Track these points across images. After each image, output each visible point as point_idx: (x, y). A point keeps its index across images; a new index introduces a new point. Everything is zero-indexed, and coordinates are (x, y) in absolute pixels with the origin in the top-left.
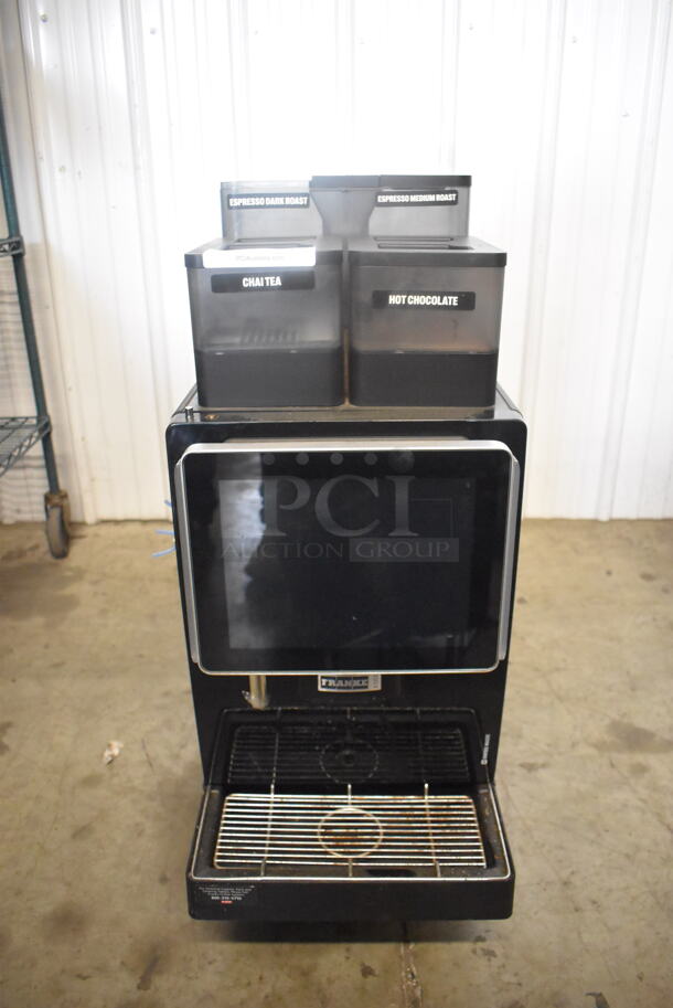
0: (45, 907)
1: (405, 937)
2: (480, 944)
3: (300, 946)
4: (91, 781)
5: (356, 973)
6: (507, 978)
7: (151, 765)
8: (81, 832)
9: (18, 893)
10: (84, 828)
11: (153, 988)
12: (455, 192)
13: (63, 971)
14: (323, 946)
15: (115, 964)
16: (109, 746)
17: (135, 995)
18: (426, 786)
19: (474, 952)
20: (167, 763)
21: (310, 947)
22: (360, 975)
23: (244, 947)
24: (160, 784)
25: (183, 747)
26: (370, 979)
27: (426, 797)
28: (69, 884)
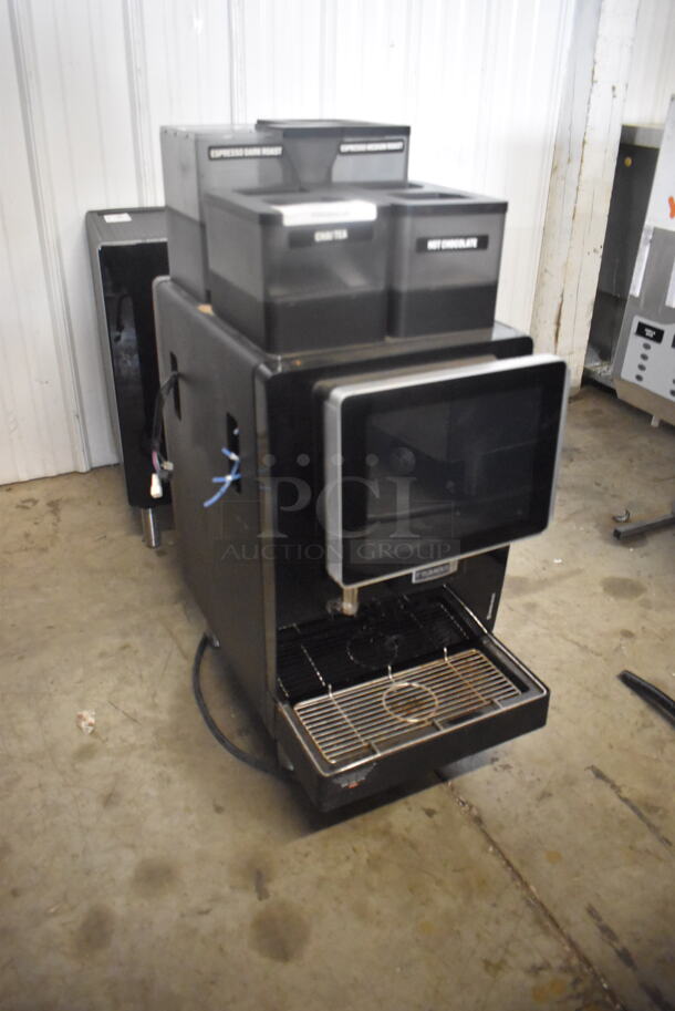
0: (125, 873)
1: (442, 778)
2: (496, 764)
3: (368, 815)
4: (86, 753)
5: (423, 816)
6: (528, 778)
7: (135, 721)
8: (109, 800)
9: (88, 873)
10: (110, 795)
11: (271, 894)
12: (402, 140)
13: (183, 916)
14: (386, 808)
15: (226, 890)
16: (80, 717)
17: (261, 905)
18: (445, 650)
19: (496, 769)
20: (149, 714)
21: (377, 812)
22: (428, 818)
23: (324, 833)
24: (156, 734)
25: (154, 695)
26: (435, 817)
27: (446, 659)
28: (133, 846)
